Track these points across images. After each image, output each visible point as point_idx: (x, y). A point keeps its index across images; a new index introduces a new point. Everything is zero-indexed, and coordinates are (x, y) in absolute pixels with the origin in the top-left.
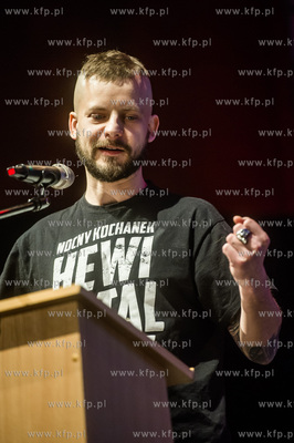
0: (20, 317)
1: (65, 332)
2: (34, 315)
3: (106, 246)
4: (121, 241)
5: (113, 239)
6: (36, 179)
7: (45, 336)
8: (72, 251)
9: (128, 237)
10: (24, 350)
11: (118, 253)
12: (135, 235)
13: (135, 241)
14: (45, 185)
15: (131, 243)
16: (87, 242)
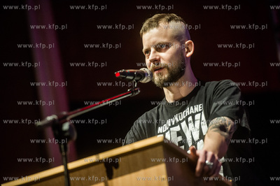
0: (130, 157)
1: (156, 164)
2: (138, 155)
3: (184, 124)
4: (190, 119)
5: (186, 119)
6: (131, 78)
7: (145, 167)
8: (167, 131)
9: (193, 115)
10: (134, 175)
11: (191, 125)
12: (197, 113)
13: (197, 117)
14: (137, 81)
15: (196, 118)
16: (173, 124)
